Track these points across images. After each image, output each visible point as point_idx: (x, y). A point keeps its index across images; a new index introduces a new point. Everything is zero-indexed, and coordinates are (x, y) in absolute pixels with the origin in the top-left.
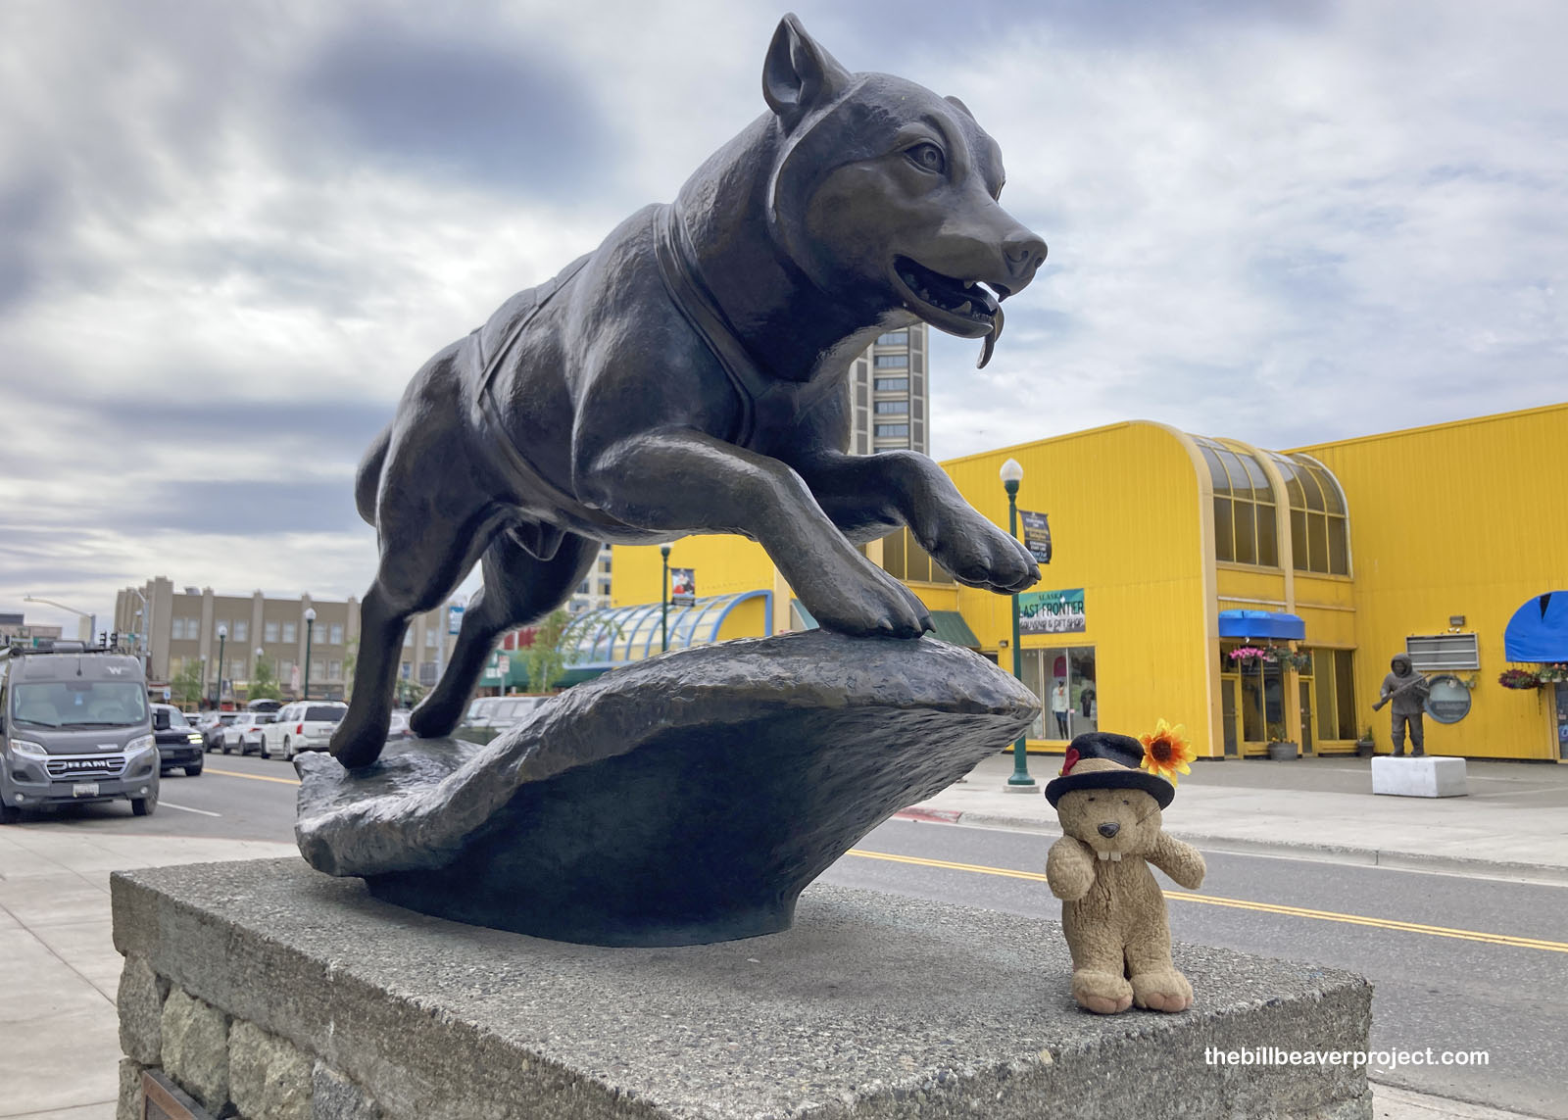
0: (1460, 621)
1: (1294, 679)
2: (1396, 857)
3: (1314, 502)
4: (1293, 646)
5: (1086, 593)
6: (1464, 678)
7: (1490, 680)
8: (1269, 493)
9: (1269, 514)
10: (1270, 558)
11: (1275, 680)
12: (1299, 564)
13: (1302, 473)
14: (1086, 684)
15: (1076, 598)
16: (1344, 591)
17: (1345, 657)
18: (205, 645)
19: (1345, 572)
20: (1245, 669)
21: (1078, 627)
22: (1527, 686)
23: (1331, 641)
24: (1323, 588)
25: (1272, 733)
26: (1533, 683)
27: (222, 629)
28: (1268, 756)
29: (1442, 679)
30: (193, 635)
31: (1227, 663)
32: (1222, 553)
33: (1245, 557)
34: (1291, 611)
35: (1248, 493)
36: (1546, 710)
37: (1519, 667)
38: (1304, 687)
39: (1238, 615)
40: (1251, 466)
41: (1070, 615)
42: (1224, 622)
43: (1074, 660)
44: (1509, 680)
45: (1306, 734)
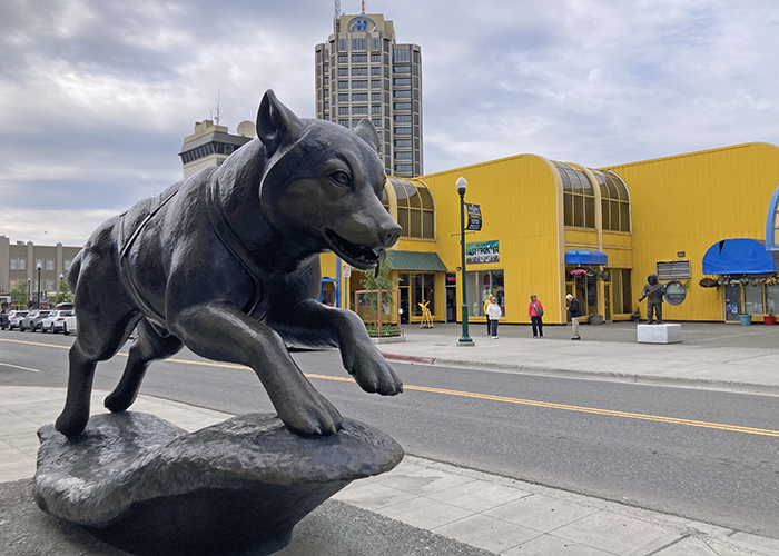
0: (682, 254)
1: (602, 284)
2: (645, 378)
3: (614, 195)
4: (601, 268)
5: (500, 242)
6: (683, 282)
7: (695, 283)
8: (591, 191)
9: (591, 201)
10: (591, 224)
11: (592, 284)
12: (605, 227)
13: (608, 180)
14: (499, 288)
15: (495, 245)
16: (627, 239)
17: (627, 273)
18: (30, 272)
19: (628, 231)
20: (578, 279)
21: (496, 260)
22: (712, 286)
23: (620, 266)
24: (617, 238)
25: (591, 311)
26: (715, 284)
27: (39, 265)
28: (589, 323)
29: (673, 283)
30: (23, 268)
31: (569, 277)
32: (567, 222)
33: (579, 224)
34: (601, 250)
35: (581, 191)
36: (720, 298)
37: (708, 276)
38: (607, 288)
39: (575, 253)
40: (583, 178)
41: (492, 254)
42: (567, 256)
43: (494, 276)
44: (704, 283)
45: (607, 311)
